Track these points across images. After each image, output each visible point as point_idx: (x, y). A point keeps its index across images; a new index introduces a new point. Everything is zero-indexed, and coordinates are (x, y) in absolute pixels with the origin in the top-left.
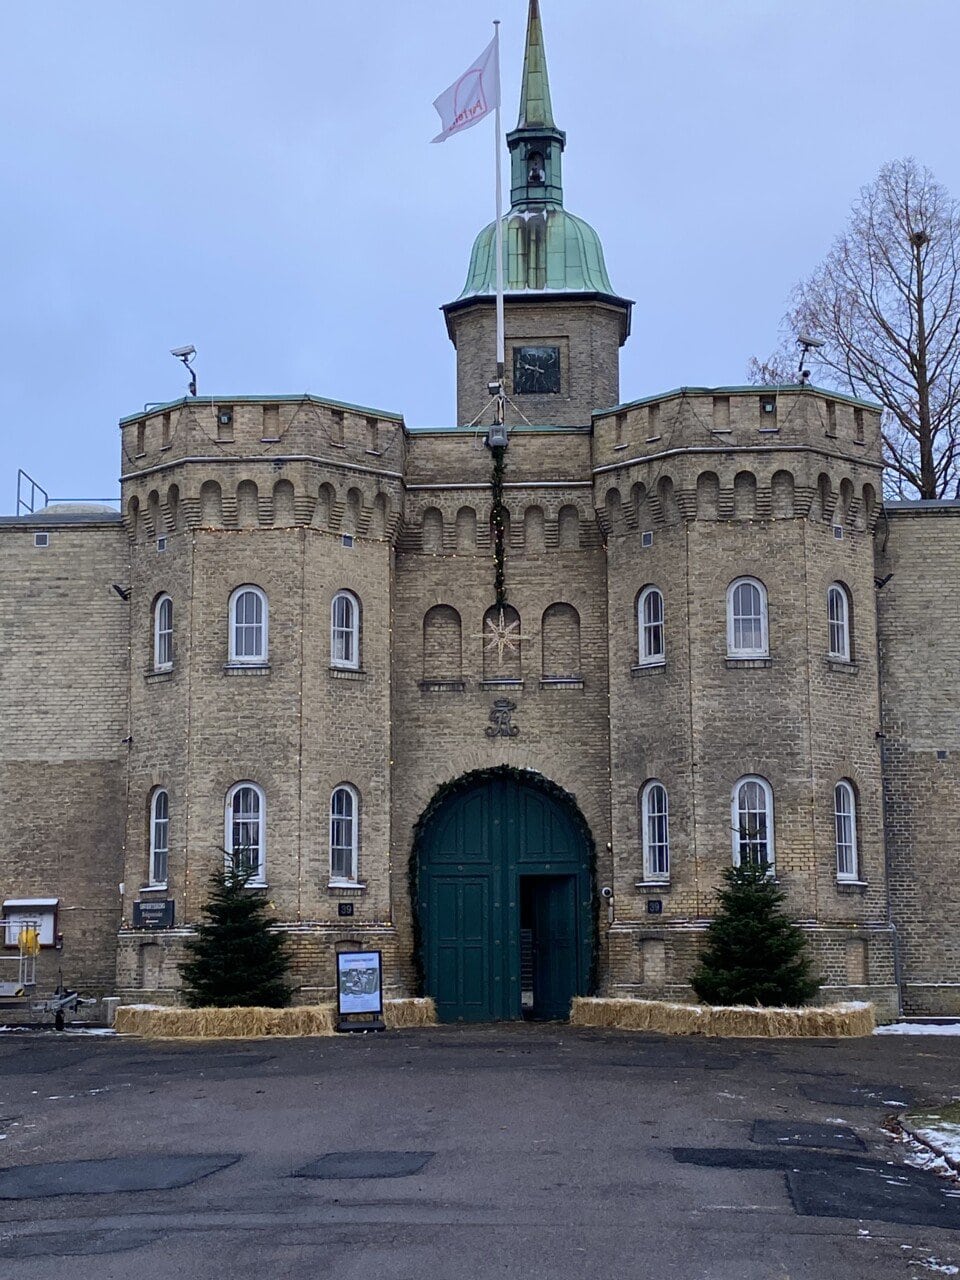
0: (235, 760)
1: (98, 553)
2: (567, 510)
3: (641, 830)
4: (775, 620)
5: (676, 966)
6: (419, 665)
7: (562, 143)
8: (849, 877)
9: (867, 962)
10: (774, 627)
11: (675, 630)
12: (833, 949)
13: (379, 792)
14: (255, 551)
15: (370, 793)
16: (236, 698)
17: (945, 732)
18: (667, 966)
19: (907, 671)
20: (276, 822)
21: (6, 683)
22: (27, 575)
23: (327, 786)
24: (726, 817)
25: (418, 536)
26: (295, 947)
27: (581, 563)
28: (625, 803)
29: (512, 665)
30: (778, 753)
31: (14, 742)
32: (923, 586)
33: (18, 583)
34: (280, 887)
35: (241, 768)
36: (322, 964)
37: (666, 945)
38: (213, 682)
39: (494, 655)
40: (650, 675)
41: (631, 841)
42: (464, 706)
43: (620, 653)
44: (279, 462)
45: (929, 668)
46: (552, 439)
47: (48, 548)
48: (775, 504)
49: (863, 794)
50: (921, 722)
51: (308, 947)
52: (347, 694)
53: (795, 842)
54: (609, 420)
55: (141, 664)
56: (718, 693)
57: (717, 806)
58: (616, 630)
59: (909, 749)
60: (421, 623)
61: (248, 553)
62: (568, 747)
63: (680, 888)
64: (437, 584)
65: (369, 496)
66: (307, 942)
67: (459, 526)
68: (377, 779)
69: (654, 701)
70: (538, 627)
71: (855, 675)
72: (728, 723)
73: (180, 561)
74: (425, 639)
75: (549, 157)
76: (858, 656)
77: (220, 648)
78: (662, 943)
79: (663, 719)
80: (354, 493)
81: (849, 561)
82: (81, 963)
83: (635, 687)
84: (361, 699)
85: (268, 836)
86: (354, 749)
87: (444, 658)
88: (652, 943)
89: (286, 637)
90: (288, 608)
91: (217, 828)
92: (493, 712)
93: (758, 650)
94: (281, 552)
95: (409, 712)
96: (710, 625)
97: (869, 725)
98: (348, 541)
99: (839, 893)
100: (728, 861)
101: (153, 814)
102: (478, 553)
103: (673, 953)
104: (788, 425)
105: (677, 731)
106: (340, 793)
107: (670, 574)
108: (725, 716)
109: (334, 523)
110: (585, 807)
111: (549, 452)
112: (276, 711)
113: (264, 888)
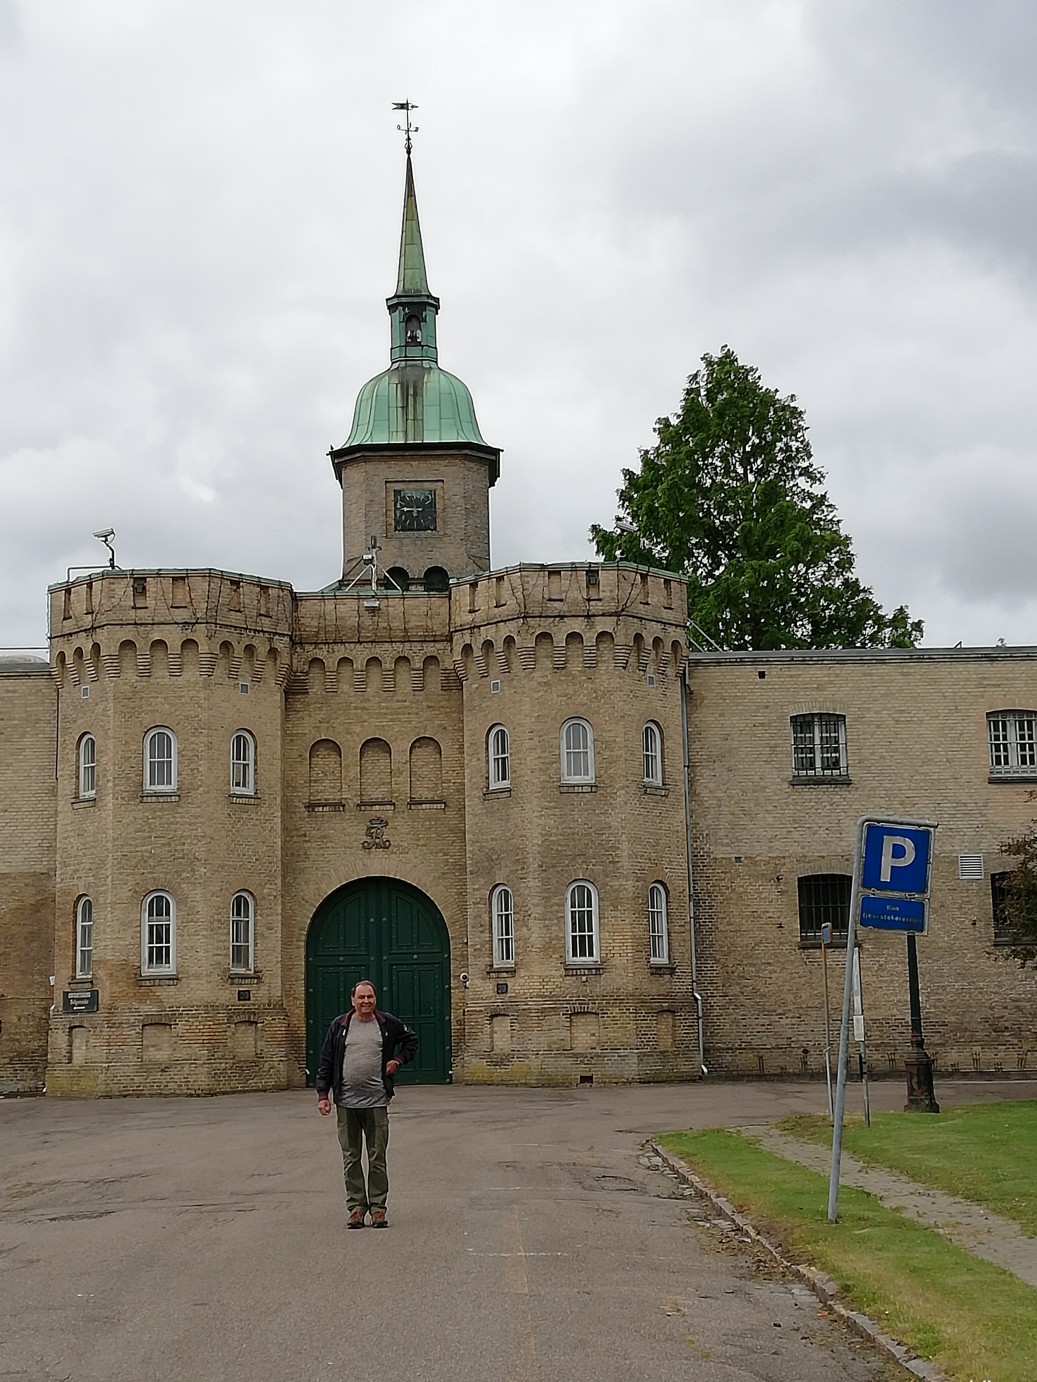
0: (149, 873)
1: (29, 697)
2: (430, 660)
3: (491, 925)
4: (599, 753)
5: (519, 1036)
6: (306, 790)
7: (437, 308)
8: (660, 961)
9: (675, 1030)
10: (599, 758)
11: (518, 761)
13: (272, 897)
14: (165, 698)
15: (264, 898)
16: (150, 821)
17: (740, 841)
18: (512, 1037)
19: (710, 792)
20: (185, 924)
23: (227, 894)
24: (560, 914)
25: (304, 682)
26: (202, 1027)
27: (442, 704)
28: (479, 903)
29: (385, 789)
30: (602, 862)
32: (723, 722)
34: (188, 978)
35: (154, 879)
36: (224, 1041)
37: (512, 1019)
38: (130, 808)
39: (369, 781)
40: (498, 798)
41: (483, 935)
42: (344, 824)
43: (474, 780)
44: (186, 625)
45: (728, 789)
46: (417, 601)
48: (599, 659)
49: (672, 893)
50: (721, 833)
51: (213, 1027)
52: (245, 816)
53: (616, 934)
54: (464, 587)
55: (67, 792)
56: (553, 813)
57: (553, 905)
58: (470, 760)
59: (712, 856)
60: (307, 755)
61: (159, 700)
62: (432, 857)
63: (522, 972)
64: (320, 722)
65: (262, 650)
66: (212, 1023)
67: (339, 675)
68: (270, 886)
69: (501, 820)
70: (406, 757)
71: (667, 796)
72: (561, 838)
73: (101, 707)
74: (310, 768)
75: (425, 320)
76: (669, 781)
77: (137, 779)
78: (508, 1018)
79: (509, 834)
80: (250, 649)
81: (660, 703)
82: (17, 1043)
83: (486, 808)
84: (256, 820)
85: (177, 935)
86: (249, 862)
87: (327, 783)
88: (499, 1018)
89: (192, 770)
90: (194, 746)
91: (135, 929)
92: (369, 829)
93: (586, 777)
94: (188, 699)
95: (297, 830)
96: (546, 758)
97: (678, 837)
98: (244, 688)
99: (652, 974)
100: (562, 950)
101: (79, 918)
102: (355, 696)
103: (517, 1026)
104: (609, 594)
105: (520, 844)
106: (238, 899)
107: (514, 715)
108: (560, 831)
109: (233, 674)
110: (446, 907)
111: (415, 612)
112: (184, 831)
113: (175, 979)
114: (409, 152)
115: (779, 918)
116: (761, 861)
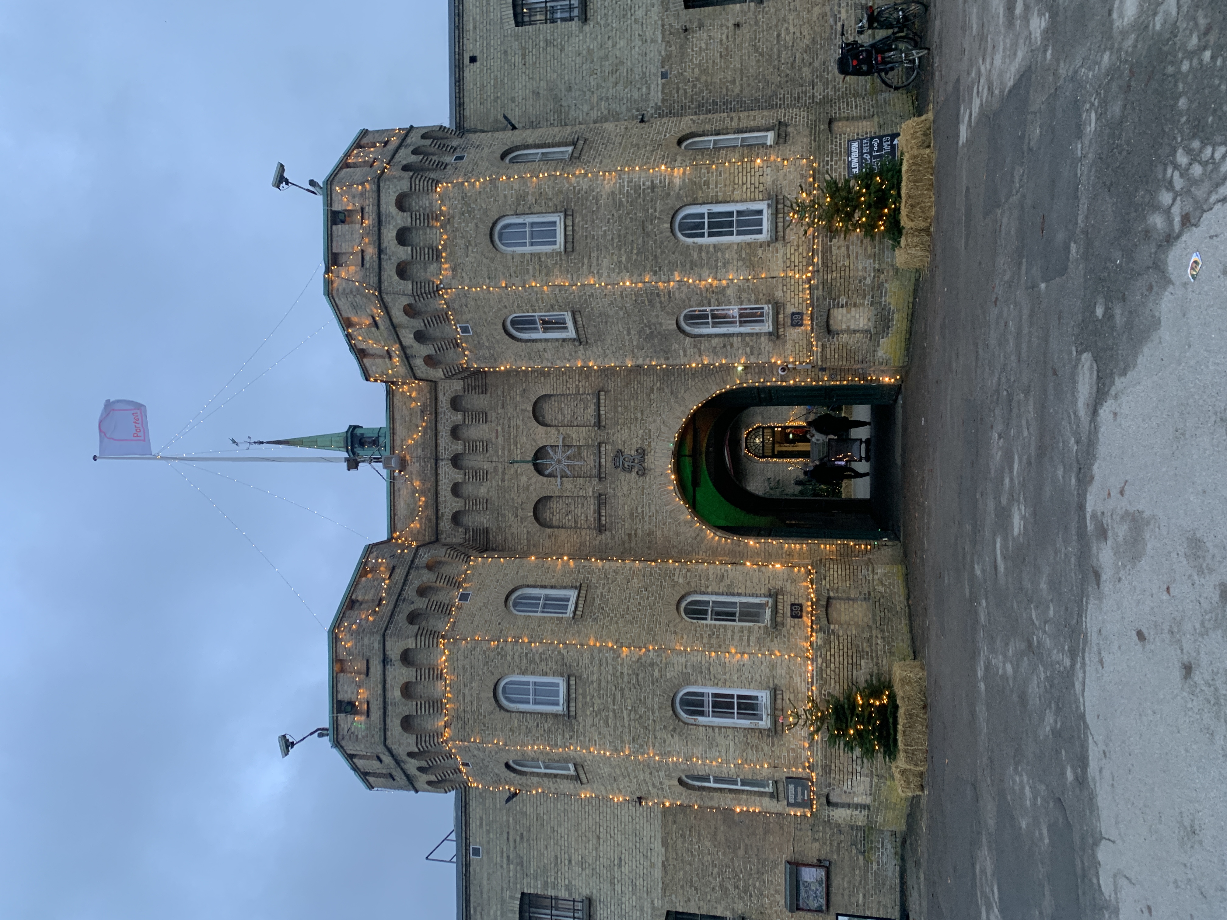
0: (653, 713)
1: (487, 805)
2: (455, 404)
3: (724, 335)
4: (530, 208)
5: (855, 296)
6: (583, 533)
8: (770, 138)
9: (853, 118)
10: (536, 208)
11: (540, 301)
12: (840, 144)
13: (689, 574)
14: (465, 686)
15: (688, 583)
16: (596, 709)
17: (644, 73)
18: (855, 305)
19: (592, 109)
20: (712, 677)
21: (594, 892)
22: (505, 866)
23: (680, 626)
24: (711, 249)
25: (475, 531)
26: (833, 665)
27: (500, 393)
28: (699, 349)
29: (585, 453)
30: (652, 201)
31: (645, 889)
32: (520, 98)
33: (511, 874)
34: (774, 677)
35: (660, 708)
36: (849, 638)
37: (834, 305)
38: (581, 730)
39: (577, 468)
40: (584, 326)
41: (735, 345)
42: (619, 495)
43: (567, 355)
44: (385, 661)
45: (589, 90)
46: (397, 416)
47: (482, 846)
48: (428, 210)
49: (694, 129)
50: (636, 95)
51: (833, 652)
52: (597, 601)
53: (736, 182)
54: (367, 365)
55: (572, 786)
56: (595, 259)
57: (701, 258)
58: (548, 360)
59: (660, 104)
60: (549, 530)
61: (466, 692)
62: (654, 405)
63: (779, 294)
64: (517, 516)
65: (427, 577)
66: (828, 653)
67: (469, 496)
68: (677, 575)
69: (606, 322)
70: (553, 430)
71: (585, 140)
72: (623, 249)
73: (476, 752)
74: (562, 527)
75: (362, 434)
76: (570, 139)
77: (550, 721)
78: (832, 311)
79: (621, 313)
80: (422, 592)
81: (486, 149)
82: (843, 845)
83: (596, 341)
84: (603, 588)
85: (725, 686)
86: (648, 598)
87: (579, 511)
88: (831, 322)
89: (542, 660)
90: (516, 657)
91: (717, 734)
92: (624, 469)
93: (558, 223)
94: (467, 662)
95: (623, 543)
96: (534, 268)
97: (632, 128)
98: (464, 597)
99: (785, 142)
100: (752, 246)
101: (706, 784)
102: (491, 481)
103: (843, 300)
104: (357, 199)
105: (631, 299)
106: (688, 612)
107: (491, 307)
108: (617, 252)
109: (445, 610)
110: (707, 390)
111: (407, 419)
112: (608, 672)
113: (775, 692)
114: (262, 443)
115: (728, 28)
116: (666, 49)
